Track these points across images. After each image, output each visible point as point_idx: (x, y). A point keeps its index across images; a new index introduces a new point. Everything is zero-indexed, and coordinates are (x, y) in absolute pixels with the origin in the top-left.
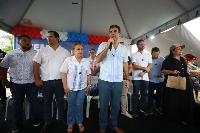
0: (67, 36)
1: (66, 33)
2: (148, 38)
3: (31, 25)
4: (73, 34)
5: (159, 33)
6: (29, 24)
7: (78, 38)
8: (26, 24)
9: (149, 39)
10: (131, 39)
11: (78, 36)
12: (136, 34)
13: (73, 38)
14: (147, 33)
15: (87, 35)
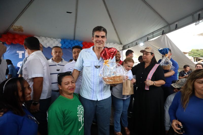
0: (61, 43)
1: (60, 40)
2: (137, 44)
3: (22, 32)
4: (67, 41)
5: (147, 40)
6: (19, 31)
7: (72, 45)
8: (16, 31)
9: (138, 45)
10: (122, 45)
11: (72, 43)
12: (127, 41)
13: (66, 45)
14: (137, 40)
15: (80, 41)
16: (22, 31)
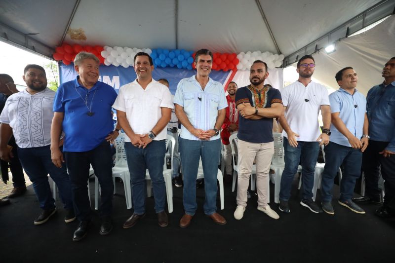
2: (318, 50)
3: (84, 41)
4: (163, 53)
5: (346, 37)
6: (80, 39)
7: (172, 60)
8: (76, 39)
9: (321, 52)
10: (281, 55)
11: (172, 55)
12: (293, 44)
13: (161, 61)
14: (319, 39)
15: (189, 51)
16: (84, 38)
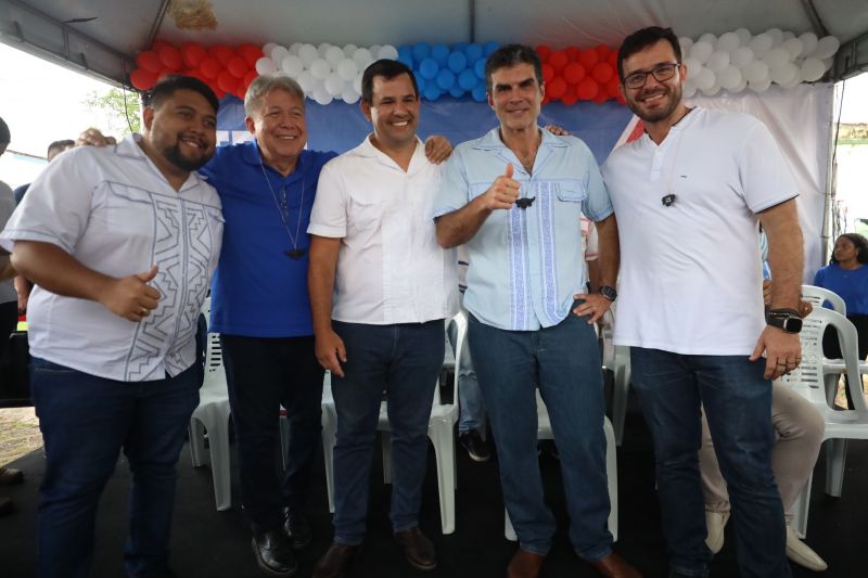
1: (391, 52)
3: (210, 32)
4: (430, 55)
6: (199, 26)
7: (457, 76)
8: (188, 27)
10: (826, 38)
11: (457, 61)
16: (212, 24)
